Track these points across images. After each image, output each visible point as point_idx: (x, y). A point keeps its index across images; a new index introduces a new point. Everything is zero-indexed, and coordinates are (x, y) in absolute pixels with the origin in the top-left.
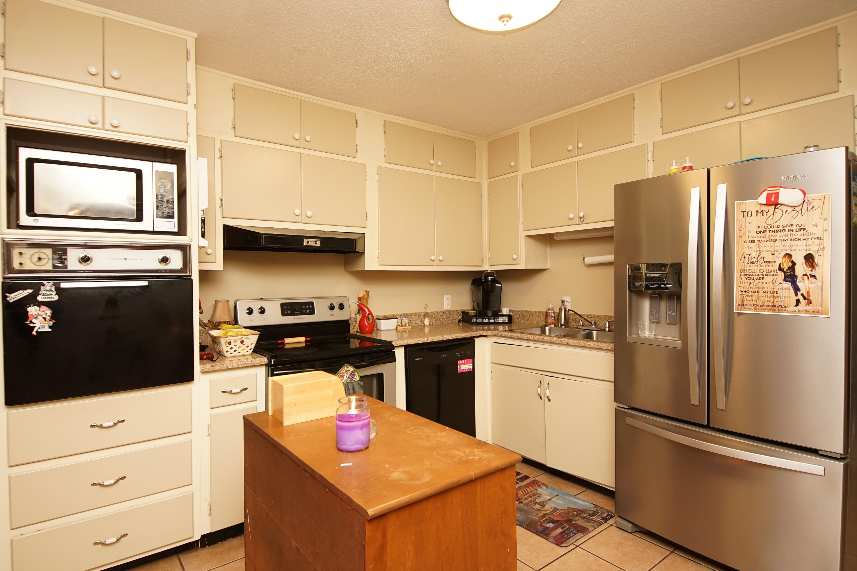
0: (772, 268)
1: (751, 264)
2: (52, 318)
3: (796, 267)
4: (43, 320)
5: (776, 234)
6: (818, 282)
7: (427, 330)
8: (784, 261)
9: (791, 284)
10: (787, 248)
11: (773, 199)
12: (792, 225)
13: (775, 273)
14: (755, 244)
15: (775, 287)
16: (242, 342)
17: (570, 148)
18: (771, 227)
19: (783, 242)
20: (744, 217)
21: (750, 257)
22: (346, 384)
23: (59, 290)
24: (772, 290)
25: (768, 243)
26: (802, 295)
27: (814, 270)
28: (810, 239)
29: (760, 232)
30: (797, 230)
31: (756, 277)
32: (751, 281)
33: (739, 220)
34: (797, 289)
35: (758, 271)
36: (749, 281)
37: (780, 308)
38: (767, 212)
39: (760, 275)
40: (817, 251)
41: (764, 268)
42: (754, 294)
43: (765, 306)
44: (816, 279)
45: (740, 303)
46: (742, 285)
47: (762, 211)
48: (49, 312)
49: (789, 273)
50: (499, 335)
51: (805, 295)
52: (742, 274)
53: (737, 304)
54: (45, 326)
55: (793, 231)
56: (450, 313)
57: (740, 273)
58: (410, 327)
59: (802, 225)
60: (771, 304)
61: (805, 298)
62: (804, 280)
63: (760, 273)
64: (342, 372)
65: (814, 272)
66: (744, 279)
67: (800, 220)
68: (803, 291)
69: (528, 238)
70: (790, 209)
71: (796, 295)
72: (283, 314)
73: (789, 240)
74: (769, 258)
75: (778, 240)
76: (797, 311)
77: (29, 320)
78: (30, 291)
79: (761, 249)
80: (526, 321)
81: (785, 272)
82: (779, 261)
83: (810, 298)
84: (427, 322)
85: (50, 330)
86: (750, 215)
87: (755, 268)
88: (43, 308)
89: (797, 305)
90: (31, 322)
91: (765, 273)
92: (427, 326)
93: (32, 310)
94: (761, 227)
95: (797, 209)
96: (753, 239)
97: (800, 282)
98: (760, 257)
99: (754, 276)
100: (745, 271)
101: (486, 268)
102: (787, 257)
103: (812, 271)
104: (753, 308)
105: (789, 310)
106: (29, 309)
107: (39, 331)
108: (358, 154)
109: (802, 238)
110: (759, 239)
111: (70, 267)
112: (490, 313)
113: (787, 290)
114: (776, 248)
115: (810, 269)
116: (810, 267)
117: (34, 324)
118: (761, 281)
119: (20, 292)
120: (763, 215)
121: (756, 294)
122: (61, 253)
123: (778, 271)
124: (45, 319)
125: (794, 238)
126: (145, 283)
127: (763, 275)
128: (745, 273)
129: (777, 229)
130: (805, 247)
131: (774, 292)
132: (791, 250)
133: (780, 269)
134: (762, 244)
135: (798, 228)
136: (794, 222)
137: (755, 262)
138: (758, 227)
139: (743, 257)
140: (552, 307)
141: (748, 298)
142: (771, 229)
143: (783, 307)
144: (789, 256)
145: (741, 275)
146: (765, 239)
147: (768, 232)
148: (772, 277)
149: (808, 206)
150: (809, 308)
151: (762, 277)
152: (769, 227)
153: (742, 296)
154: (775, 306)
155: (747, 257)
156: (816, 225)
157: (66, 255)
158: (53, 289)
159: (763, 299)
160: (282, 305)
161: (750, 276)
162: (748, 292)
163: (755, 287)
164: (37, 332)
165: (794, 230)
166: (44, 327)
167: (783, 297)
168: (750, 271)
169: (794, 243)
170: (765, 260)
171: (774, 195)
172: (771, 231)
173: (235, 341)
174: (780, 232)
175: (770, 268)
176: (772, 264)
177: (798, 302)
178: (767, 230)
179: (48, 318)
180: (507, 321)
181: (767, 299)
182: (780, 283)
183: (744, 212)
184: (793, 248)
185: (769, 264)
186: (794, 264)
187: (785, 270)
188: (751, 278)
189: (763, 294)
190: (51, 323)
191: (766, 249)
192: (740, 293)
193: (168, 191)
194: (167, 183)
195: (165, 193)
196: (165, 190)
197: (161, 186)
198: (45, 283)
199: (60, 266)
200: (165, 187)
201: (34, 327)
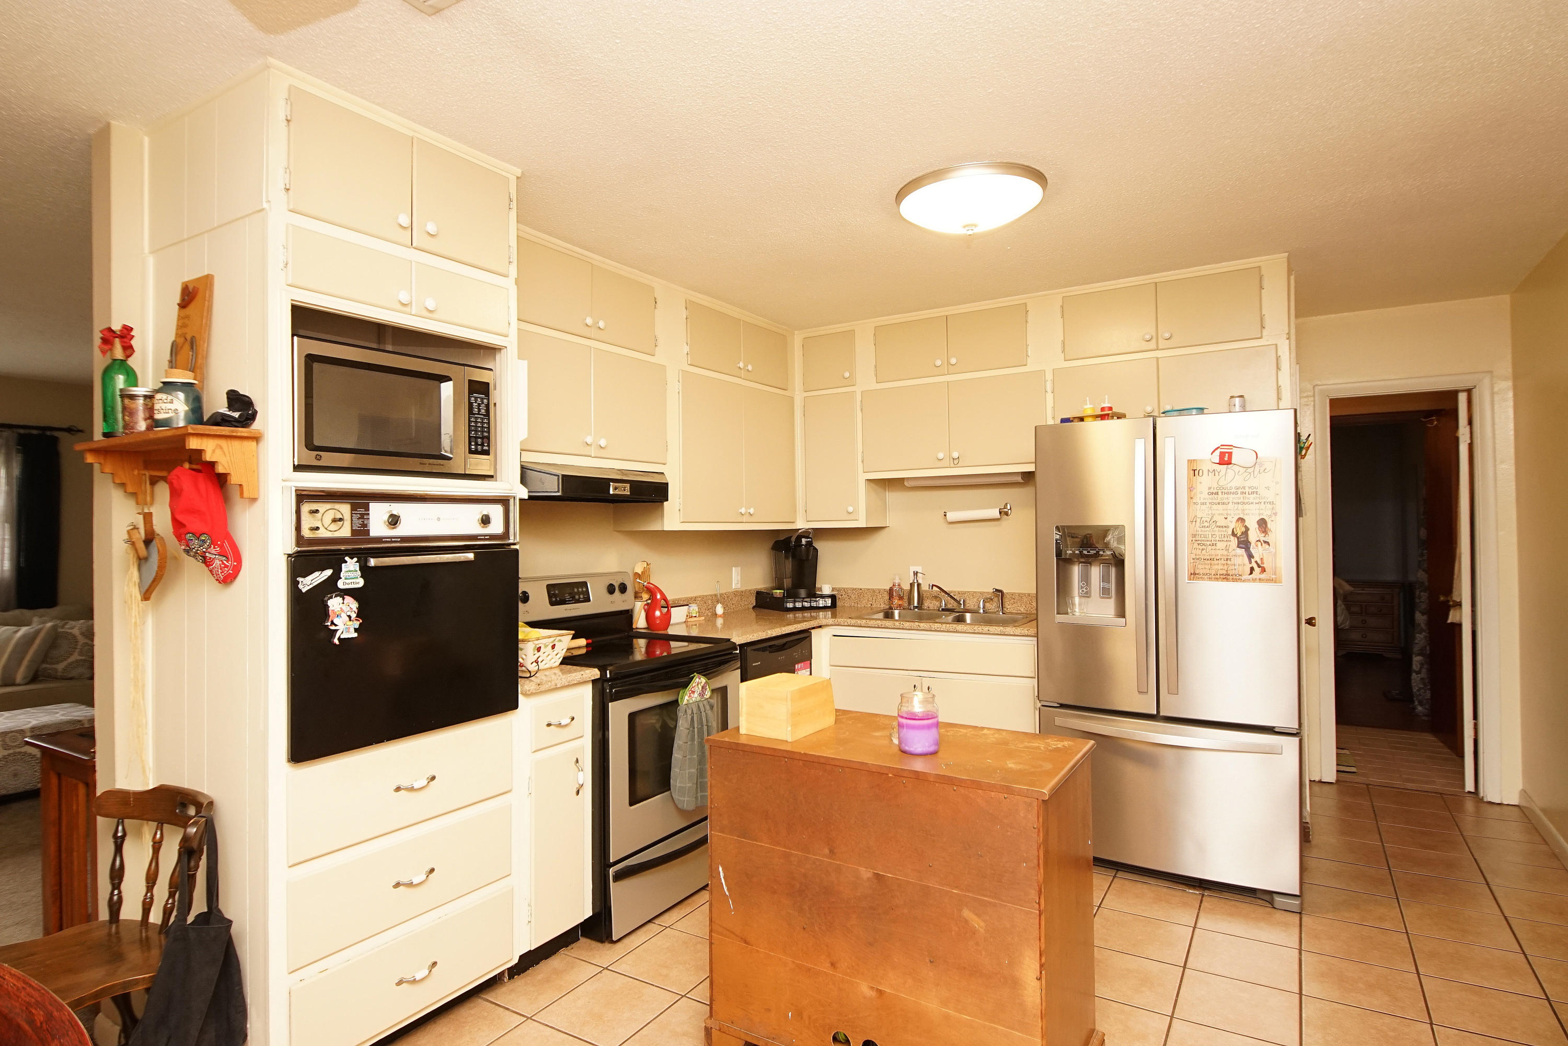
0: (1225, 533)
1: (1203, 529)
2: (359, 615)
3: (1249, 532)
4: (348, 618)
5: (1229, 496)
6: (1271, 548)
7: (720, 622)
8: (1237, 526)
9: (1245, 550)
10: (1240, 512)
11: (1226, 459)
12: (1244, 488)
13: (1229, 539)
14: (1207, 506)
15: (1228, 554)
16: (553, 647)
17: (938, 363)
18: (1223, 488)
19: (1236, 506)
20: (1195, 476)
21: (1202, 521)
22: (696, 703)
23: (365, 571)
24: (1225, 558)
25: (1220, 506)
26: (1256, 562)
27: (1267, 536)
28: (1263, 503)
29: (1212, 493)
30: (1250, 493)
31: (1208, 543)
32: (1203, 547)
33: (1190, 479)
34: (1250, 556)
35: (1210, 536)
36: (1201, 548)
37: (1234, 577)
38: (1219, 472)
39: (1213, 541)
40: (1270, 516)
41: (1217, 533)
42: (1206, 562)
43: (1219, 575)
44: (1269, 545)
45: (1192, 572)
46: (1194, 551)
47: (1214, 470)
48: (354, 605)
49: (1242, 539)
50: (846, 624)
51: (1259, 562)
52: (1194, 539)
53: (1190, 573)
54: (349, 628)
55: (1245, 494)
56: (739, 594)
57: (1192, 539)
58: (703, 618)
59: (1255, 488)
60: (1225, 573)
61: (1259, 566)
62: (1257, 546)
63: (1213, 539)
64: (694, 685)
65: (1267, 538)
66: (1196, 545)
67: (1252, 482)
68: (1257, 558)
69: (872, 485)
70: (1242, 470)
71: (1250, 563)
72: (552, 603)
73: (1242, 503)
74: (1222, 522)
75: (1231, 503)
76: (1251, 579)
77: (330, 620)
78: (328, 572)
79: (1214, 512)
80: (853, 604)
81: (1238, 538)
82: (1232, 526)
83: (1264, 565)
84: (720, 609)
85: (356, 635)
86: (1201, 474)
87: (1207, 533)
88: (348, 599)
89: (1251, 573)
90: (333, 623)
91: (1217, 539)
92: (720, 616)
93: (334, 603)
94: (1213, 488)
95: (1249, 470)
96: (1205, 501)
97: (1253, 548)
98: (1212, 521)
99: (1207, 542)
100: (1197, 536)
101: (801, 524)
102: (1240, 522)
103: (1265, 536)
104: (1206, 577)
105: (1243, 579)
106: (330, 603)
107: (342, 637)
108: (657, 348)
109: (1254, 501)
110: (1211, 501)
111: (373, 533)
112: (803, 593)
113: (1241, 557)
114: (1229, 512)
115: (1263, 535)
116: (1263, 532)
117: (336, 625)
118: (1213, 547)
119: (317, 574)
120: (1215, 475)
121: (1209, 562)
122: (362, 511)
123: (1231, 537)
124: (350, 617)
125: (1247, 501)
126: (470, 556)
127: (1216, 541)
128: (1197, 539)
129: (1230, 491)
130: (1257, 512)
131: (1227, 560)
132: (1244, 514)
133: (1234, 534)
134: (1214, 507)
135: (1250, 491)
136: (1247, 484)
137: (1207, 527)
138: (1210, 488)
139: (1195, 520)
140: (900, 581)
141: (1200, 567)
142: (1223, 491)
143: (1237, 575)
144: (1241, 520)
145: (1192, 541)
146: (1218, 501)
147: (1220, 493)
148: (1225, 543)
149: (1261, 468)
150: (1263, 576)
151: (1215, 543)
152: (1221, 488)
153: (1195, 564)
154: (1228, 575)
155: (1198, 520)
156: (1268, 488)
157: (368, 514)
158: (358, 569)
159: (1216, 567)
160: (549, 587)
161: (1202, 542)
162: (1200, 559)
163: (1208, 553)
164: (339, 639)
165: (1247, 493)
166: (348, 630)
167: (1237, 565)
168: (1202, 536)
169: (1246, 506)
170: (1218, 524)
171: (1227, 455)
172: (1223, 493)
173: (546, 646)
174: (1233, 494)
175: (1223, 533)
176: (1224, 529)
177: (1252, 569)
178: (1220, 491)
179: (354, 616)
180: (830, 605)
181: (1220, 567)
182: (1234, 550)
183: (1194, 470)
184: (1245, 513)
185: (1222, 529)
186: (1247, 529)
187: (1238, 535)
188: (1204, 544)
189: (1216, 562)
190: (357, 624)
191: (1218, 512)
192: (1192, 561)
193: (483, 411)
194: (482, 399)
195: (479, 414)
196: (479, 410)
197: (475, 404)
198: (347, 558)
199: (361, 531)
200: (479, 405)
201: (336, 631)
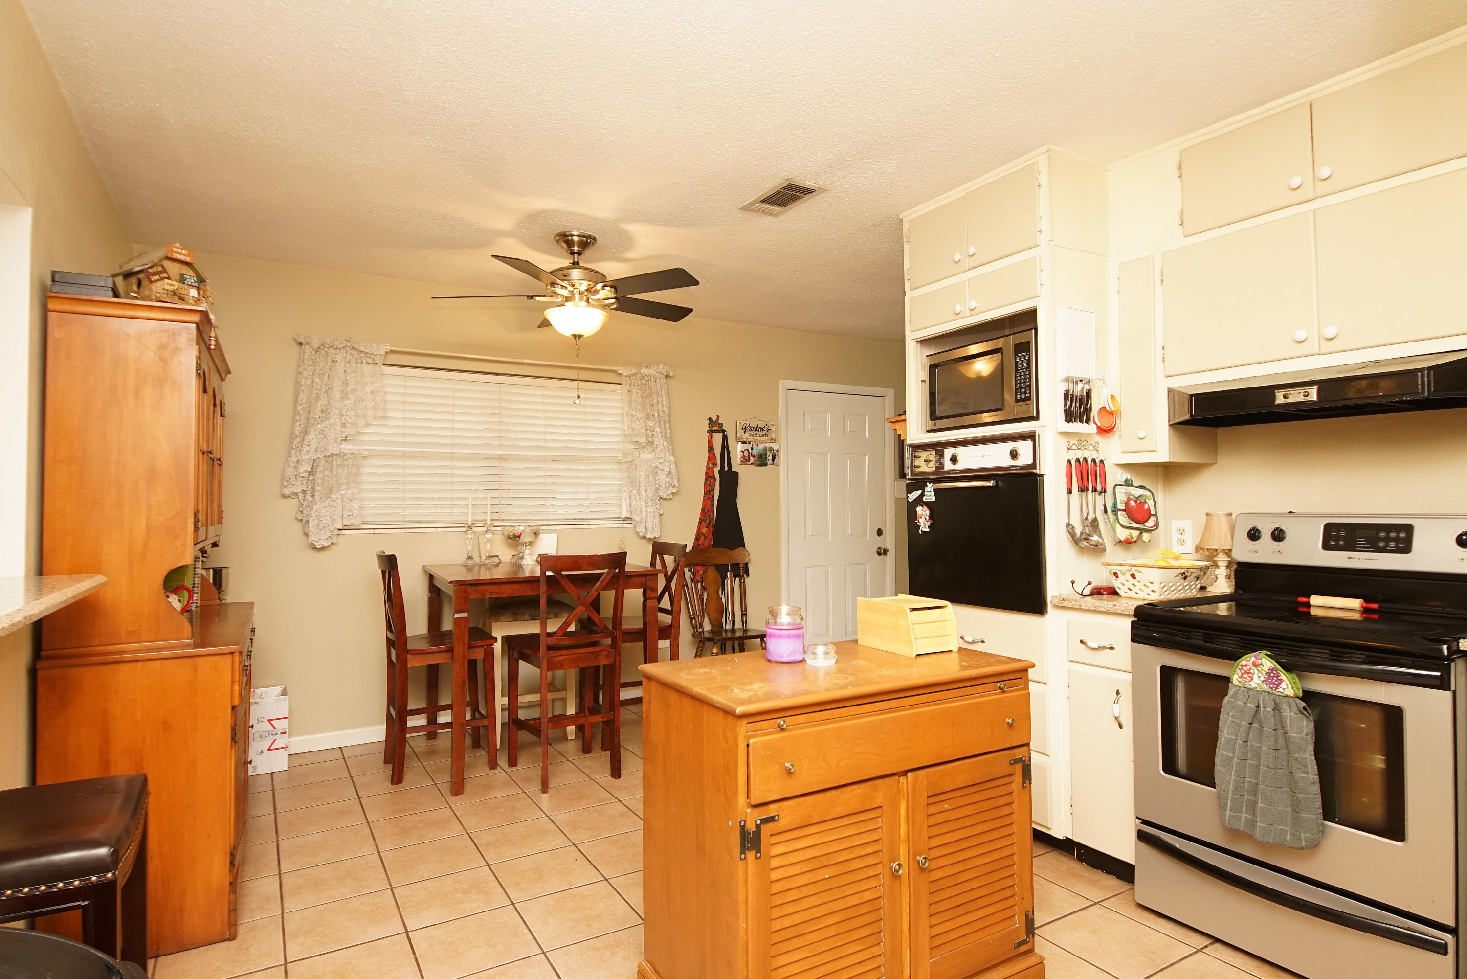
2: (930, 518)
23: (936, 491)
48: (929, 513)
54: (926, 526)
72: (1326, 546)
77: (918, 519)
78: (920, 492)
85: (928, 530)
88: (925, 508)
90: (919, 521)
93: (920, 510)
106: (918, 510)
107: (923, 530)
111: (944, 468)
117: (920, 523)
119: (915, 492)
122: (941, 453)
124: (926, 519)
126: (991, 484)
157: (944, 456)
158: (933, 490)
160: (1328, 527)
179: (928, 518)
190: (929, 523)
193: (1025, 366)
194: (1024, 356)
195: (1022, 369)
196: (1022, 365)
197: (1019, 362)
198: (928, 484)
199: (940, 466)
200: (1023, 361)
201: (920, 526)
